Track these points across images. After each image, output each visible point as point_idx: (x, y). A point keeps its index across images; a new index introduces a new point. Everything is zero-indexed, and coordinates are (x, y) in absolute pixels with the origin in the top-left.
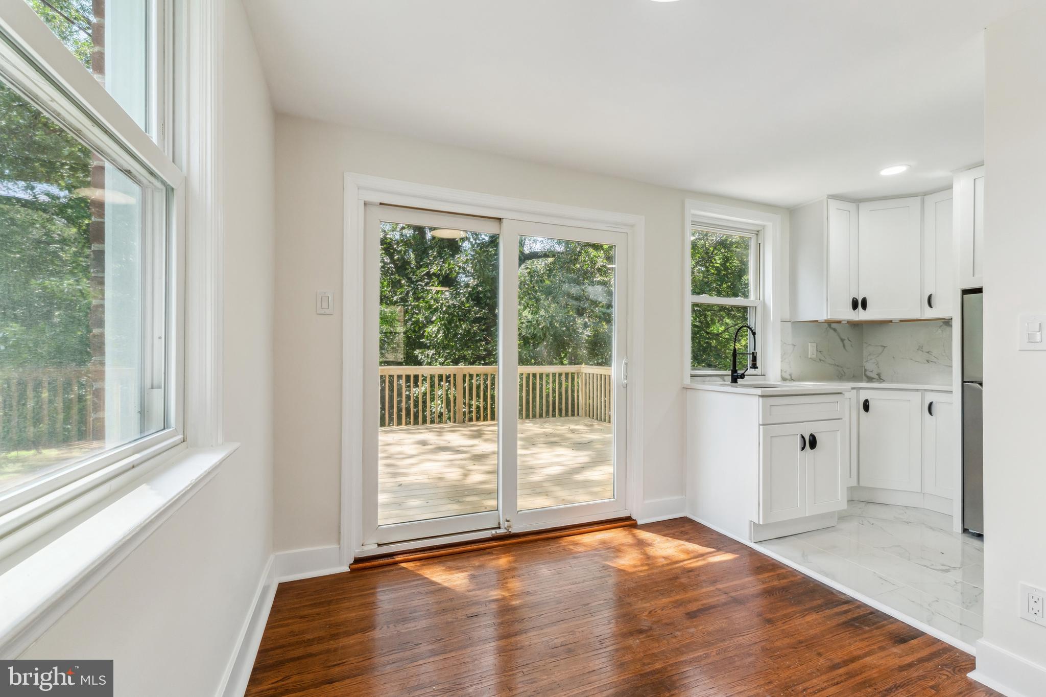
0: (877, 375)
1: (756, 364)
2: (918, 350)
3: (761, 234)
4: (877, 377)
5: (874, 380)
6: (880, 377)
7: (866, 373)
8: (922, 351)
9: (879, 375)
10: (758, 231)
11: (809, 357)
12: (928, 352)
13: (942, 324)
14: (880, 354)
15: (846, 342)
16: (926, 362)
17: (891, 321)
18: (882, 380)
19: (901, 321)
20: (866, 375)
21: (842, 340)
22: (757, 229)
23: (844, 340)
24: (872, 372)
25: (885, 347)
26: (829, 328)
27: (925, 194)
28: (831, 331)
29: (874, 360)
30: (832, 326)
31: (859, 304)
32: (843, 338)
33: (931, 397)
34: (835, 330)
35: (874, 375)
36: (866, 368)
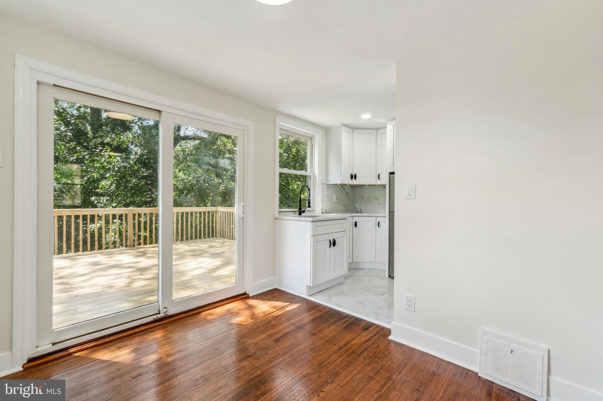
1: (310, 205)
3: (313, 139)
6: (361, 211)
8: (376, 199)
9: (361, 210)
10: (312, 138)
11: (334, 202)
13: (383, 187)
14: (361, 200)
15: (349, 194)
17: (365, 185)
19: (369, 185)
20: (356, 210)
21: (347, 194)
22: (311, 136)
24: (358, 208)
25: (363, 197)
26: (342, 188)
27: (378, 129)
28: (343, 189)
29: (359, 203)
30: (343, 187)
31: (353, 177)
32: (347, 192)
33: (379, 219)
34: (344, 189)
35: (359, 210)
36: (356, 207)
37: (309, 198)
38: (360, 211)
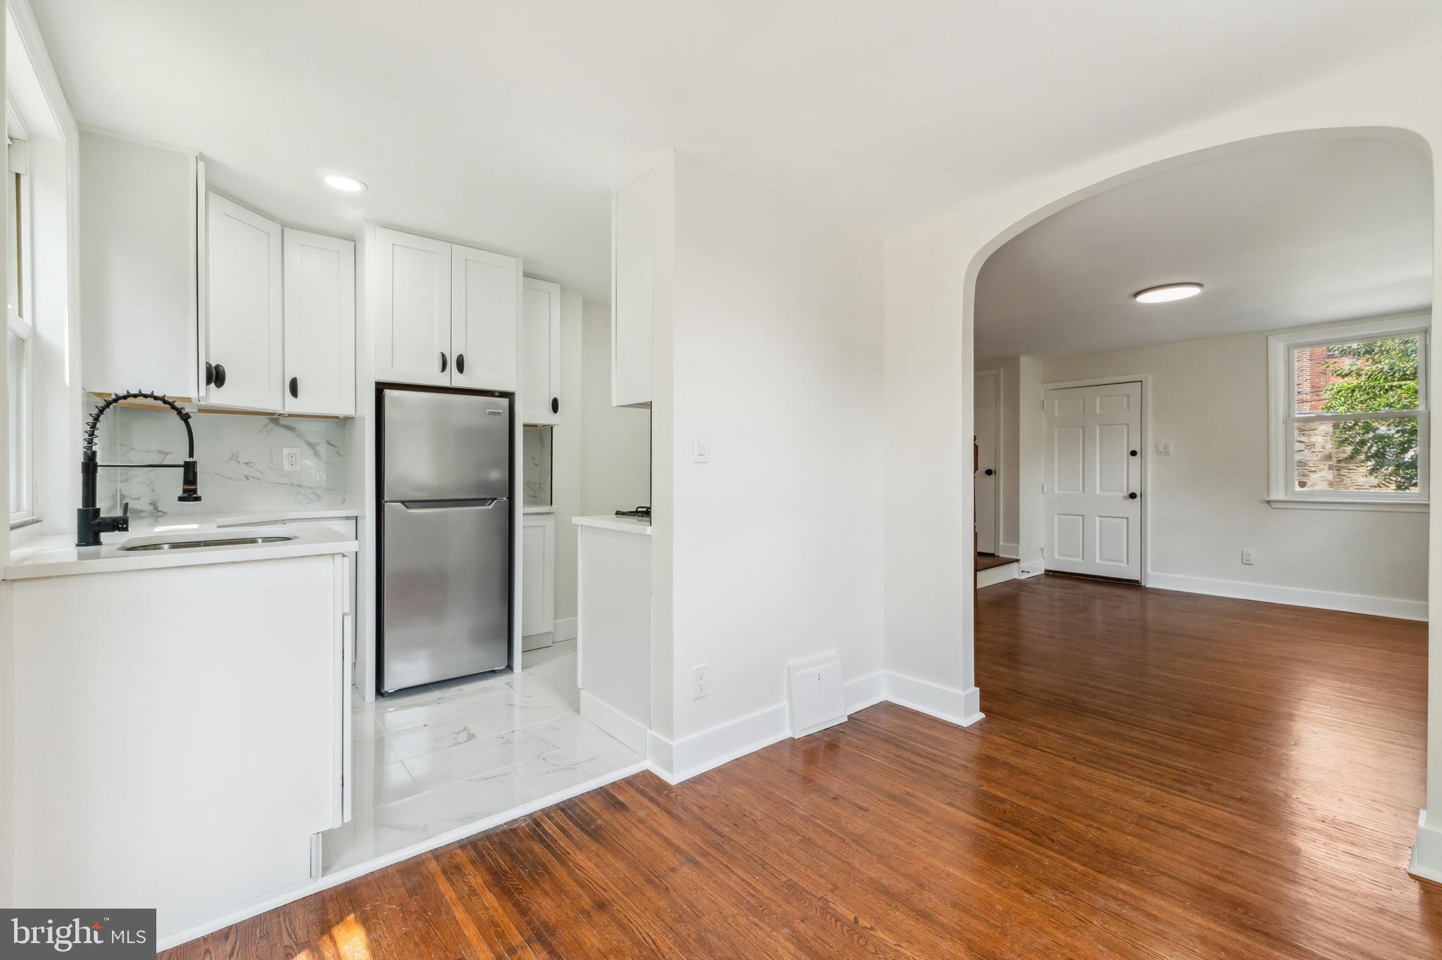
0: (150, 504)
2: (230, 460)
4: (151, 508)
5: (142, 515)
6: (156, 508)
9: (154, 504)
10: (12, 139)
13: (268, 421)
18: (160, 514)
24: (138, 499)
27: (285, 226)
31: (216, 376)
36: (123, 493)
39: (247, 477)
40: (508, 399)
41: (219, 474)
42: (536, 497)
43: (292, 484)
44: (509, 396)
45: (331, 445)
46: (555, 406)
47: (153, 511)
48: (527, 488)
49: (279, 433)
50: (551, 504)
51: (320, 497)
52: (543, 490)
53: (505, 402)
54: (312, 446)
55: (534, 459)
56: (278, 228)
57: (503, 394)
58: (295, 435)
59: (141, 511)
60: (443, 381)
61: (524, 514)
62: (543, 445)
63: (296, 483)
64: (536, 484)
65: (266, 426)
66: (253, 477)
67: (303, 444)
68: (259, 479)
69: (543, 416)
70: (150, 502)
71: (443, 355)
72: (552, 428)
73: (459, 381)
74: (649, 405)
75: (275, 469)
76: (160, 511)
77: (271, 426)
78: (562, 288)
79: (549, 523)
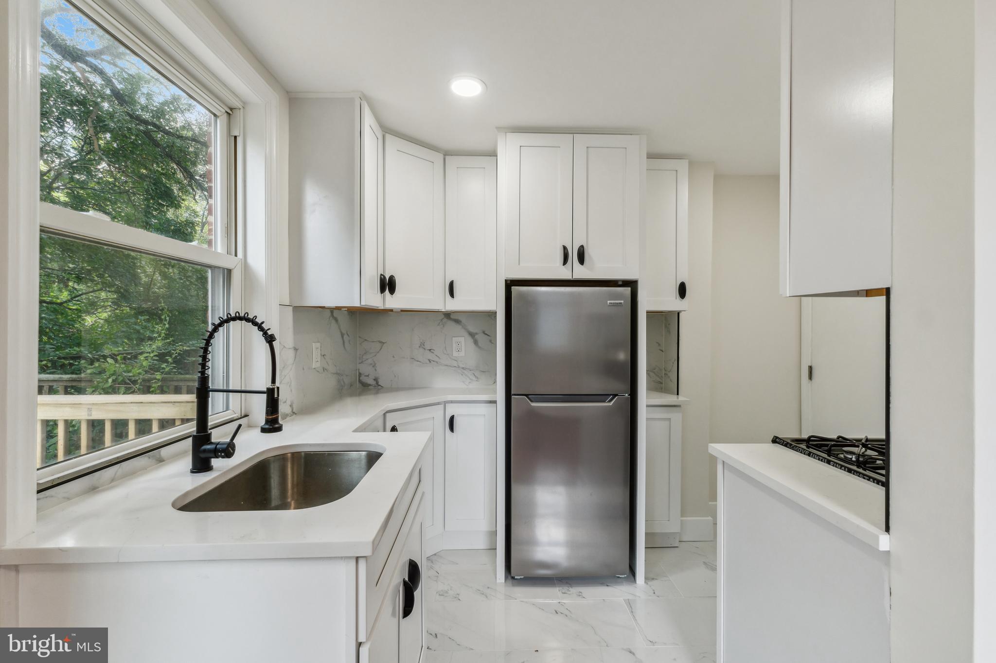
0: (374, 380)
2: (420, 347)
3: (239, 115)
5: (370, 388)
6: (377, 383)
7: (361, 378)
8: (425, 349)
9: (376, 380)
10: (231, 109)
11: (314, 367)
12: (430, 350)
14: (378, 352)
15: (345, 336)
16: (428, 362)
17: (392, 310)
18: (379, 387)
19: (402, 311)
20: (360, 381)
21: (342, 335)
22: (235, 103)
23: (344, 334)
24: (368, 376)
25: (384, 343)
26: (331, 318)
27: (447, 154)
28: (333, 322)
29: (370, 361)
30: (335, 315)
31: (388, 285)
32: (344, 332)
33: (451, 410)
34: (336, 320)
35: (370, 381)
36: (360, 371)
37: (273, 381)
38: (373, 382)
39: (429, 361)
40: (630, 289)
41: (413, 359)
42: (661, 383)
43: (459, 367)
44: (632, 284)
45: (486, 334)
46: (682, 291)
47: (376, 385)
48: (651, 374)
49: (451, 325)
50: (678, 394)
51: (478, 378)
52: (669, 377)
53: (627, 290)
54: (472, 335)
55: (659, 345)
56: (441, 156)
57: (626, 283)
58: (461, 327)
59: (370, 385)
60: (564, 274)
61: (648, 406)
62: (669, 331)
63: (461, 366)
64: (661, 370)
65: (442, 320)
66: (434, 361)
67: (466, 334)
68: (437, 363)
69: (670, 302)
70: (374, 378)
71: (565, 248)
72: (678, 314)
73: (581, 272)
74: (887, 292)
75: (448, 355)
76: (380, 385)
77: (445, 320)
78: (691, 164)
79: (676, 417)
